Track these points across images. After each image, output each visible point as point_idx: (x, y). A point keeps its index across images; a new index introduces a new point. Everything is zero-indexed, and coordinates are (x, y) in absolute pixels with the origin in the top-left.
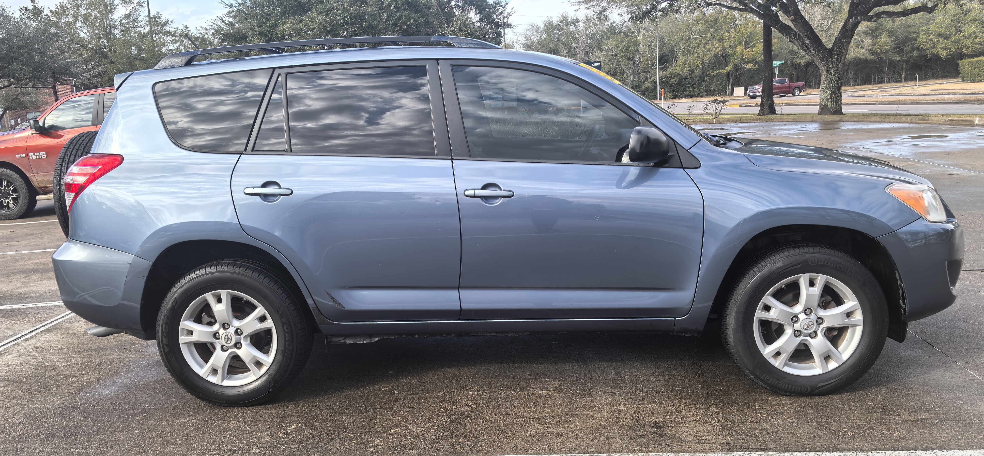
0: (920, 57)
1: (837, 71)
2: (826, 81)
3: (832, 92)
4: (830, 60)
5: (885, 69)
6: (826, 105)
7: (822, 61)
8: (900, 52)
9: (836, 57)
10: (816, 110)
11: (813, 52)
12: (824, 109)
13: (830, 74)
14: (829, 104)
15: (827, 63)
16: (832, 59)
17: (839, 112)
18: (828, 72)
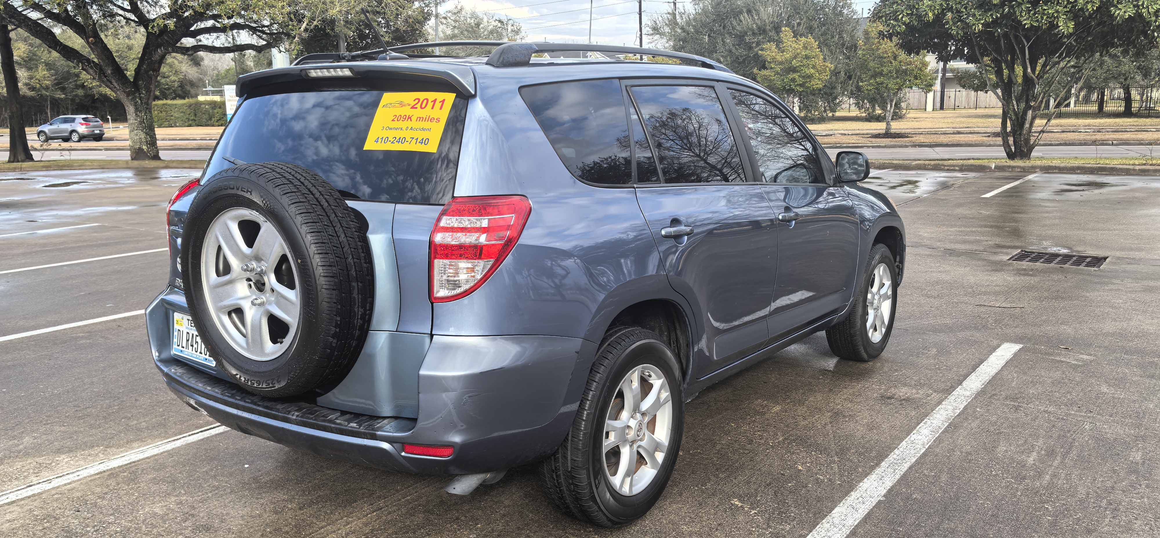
0: (86, 96)
1: (147, 108)
2: (136, 120)
3: (146, 133)
4: (137, 95)
5: (47, 108)
6: (140, 149)
7: (128, 96)
8: (63, 89)
9: (144, 92)
10: (126, 155)
11: (116, 84)
12: (138, 154)
13: (140, 111)
14: (144, 147)
15: (134, 99)
16: (140, 94)
17: (156, 157)
18: (137, 109)
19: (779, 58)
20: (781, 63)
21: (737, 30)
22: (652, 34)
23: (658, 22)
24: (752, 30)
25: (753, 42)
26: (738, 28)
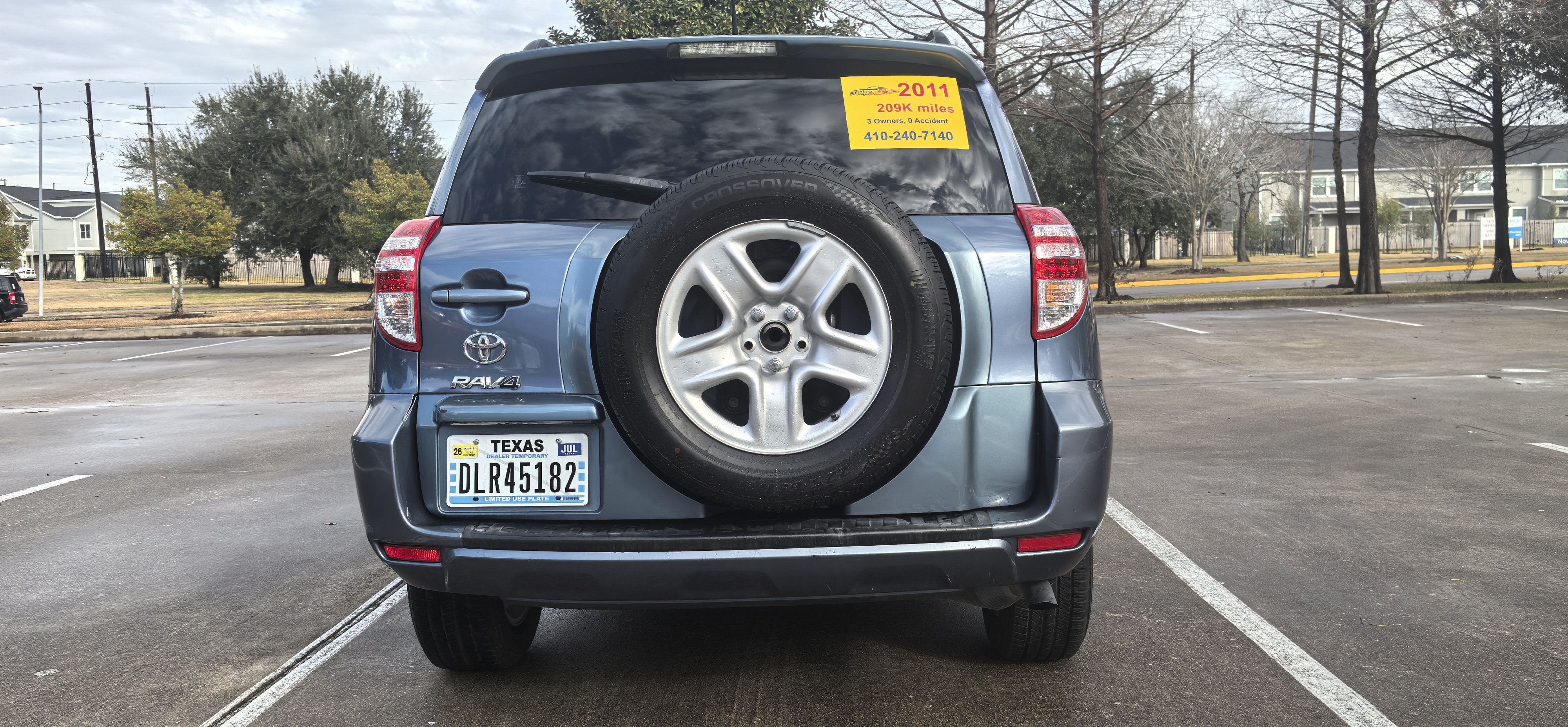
19: (375, 200)
20: (378, 206)
21: (280, 165)
22: (132, 166)
23: (140, 149)
24: (306, 165)
25: (307, 182)
26: (281, 161)
